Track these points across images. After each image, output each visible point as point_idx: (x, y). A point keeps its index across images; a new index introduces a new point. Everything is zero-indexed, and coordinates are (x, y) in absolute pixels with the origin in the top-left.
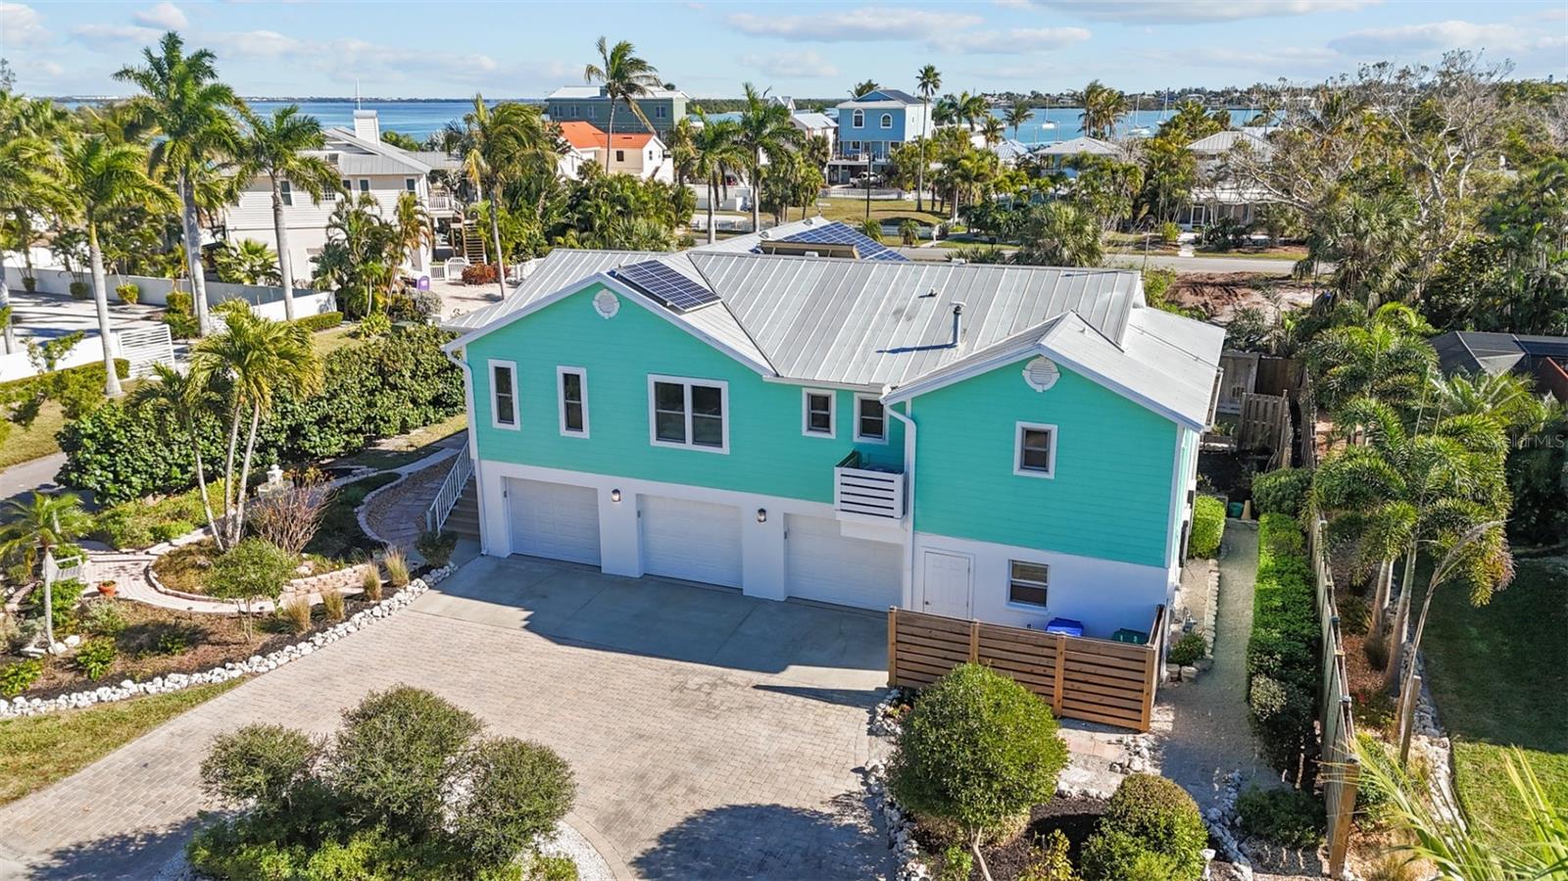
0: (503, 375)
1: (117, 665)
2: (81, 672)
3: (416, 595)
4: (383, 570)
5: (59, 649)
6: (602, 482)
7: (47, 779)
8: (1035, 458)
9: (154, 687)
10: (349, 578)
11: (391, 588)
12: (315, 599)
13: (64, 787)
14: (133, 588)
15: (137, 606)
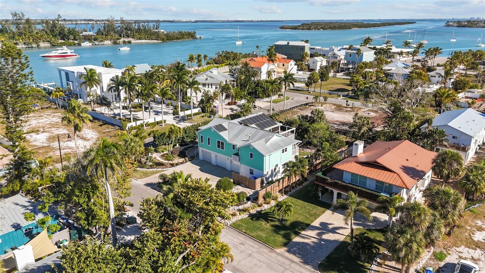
0: (202, 136)
1: (155, 167)
2: (151, 167)
3: (189, 163)
4: (185, 160)
5: (149, 164)
6: (212, 152)
7: (146, 177)
8: (251, 157)
9: (158, 169)
10: (181, 160)
11: (186, 162)
12: (176, 162)
13: (148, 178)
14: (158, 158)
15: (158, 160)
